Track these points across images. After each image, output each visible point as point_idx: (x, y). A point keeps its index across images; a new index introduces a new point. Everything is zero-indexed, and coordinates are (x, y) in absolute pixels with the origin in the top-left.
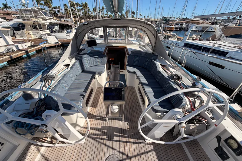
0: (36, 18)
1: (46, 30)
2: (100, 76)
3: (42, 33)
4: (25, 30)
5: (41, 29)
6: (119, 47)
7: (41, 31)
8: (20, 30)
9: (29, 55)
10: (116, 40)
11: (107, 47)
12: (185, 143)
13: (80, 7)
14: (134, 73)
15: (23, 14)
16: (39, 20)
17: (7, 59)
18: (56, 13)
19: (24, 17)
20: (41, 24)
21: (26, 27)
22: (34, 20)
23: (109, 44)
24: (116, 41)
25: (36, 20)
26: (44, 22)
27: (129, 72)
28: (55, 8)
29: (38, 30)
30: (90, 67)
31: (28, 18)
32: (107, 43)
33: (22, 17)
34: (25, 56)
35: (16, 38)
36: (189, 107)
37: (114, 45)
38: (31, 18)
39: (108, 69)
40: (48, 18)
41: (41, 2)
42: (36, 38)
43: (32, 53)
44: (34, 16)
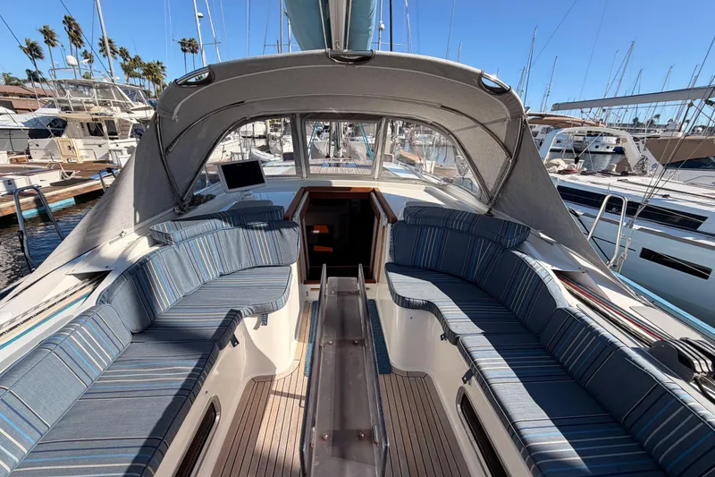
0: (104, 104)
1: (130, 139)
2: (265, 323)
3: (113, 147)
4: (64, 136)
5: (113, 134)
6: (351, 191)
7: (111, 141)
8: (47, 137)
9: (47, 209)
10: (338, 165)
11: (304, 190)
14: (429, 307)
15: (65, 93)
16: (112, 110)
19: (66, 102)
20: (116, 121)
21: (68, 129)
22: (96, 109)
23: (312, 179)
24: (339, 168)
25: (102, 110)
26: (125, 116)
27: (405, 303)
29: (105, 139)
30: (221, 275)
31: (80, 105)
32: (305, 175)
33: (59, 101)
34: (30, 213)
35: (30, 158)
37: (336, 183)
38: (88, 105)
39: (304, 275)
40: (141, 105)
41: (136, 71)
42: (93, 159)
43: (58, 203)
44: (96, 99)
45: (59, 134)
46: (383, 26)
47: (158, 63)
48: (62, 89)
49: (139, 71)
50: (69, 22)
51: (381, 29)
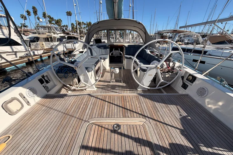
1: (57, 42)
5: (52, 41)
6: (118, 46)
7: (52, 43)
8: (35, 42)
9: (42, 59)
11: (109, 45)
12: (162, 88)
13: (85, 25)
14: (130, 58)
15: (39, 30)
16: (51, 34)
17: (26, 60)
18: (64, 30)
19: (39, 32)
20: (52, 37)
21: (40, 40)
22: (47, 34)
25: (49, 34)
26: (55, 35)
27: (126, 58)
28: (63, 26)
29: (50, 42)
31: (43, 33)
32: (109, 43)
33: (37, 32)
34: (39, 60)
35: (31, 48)
36: (166, 66)
37: (115, 44)
38: (45, 33)
40: (59, 32)
41: (52, 22)
42: (48, 48)
43: (44, 58)
44: (48, 31)
45: (38, 41)
46: (131, 5)
47: (60, 19)
48: (38, 28)
49: (54, 22)
50: (34, 8)
51: (130, 6)
